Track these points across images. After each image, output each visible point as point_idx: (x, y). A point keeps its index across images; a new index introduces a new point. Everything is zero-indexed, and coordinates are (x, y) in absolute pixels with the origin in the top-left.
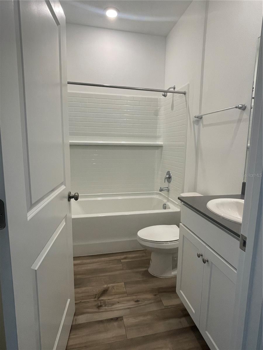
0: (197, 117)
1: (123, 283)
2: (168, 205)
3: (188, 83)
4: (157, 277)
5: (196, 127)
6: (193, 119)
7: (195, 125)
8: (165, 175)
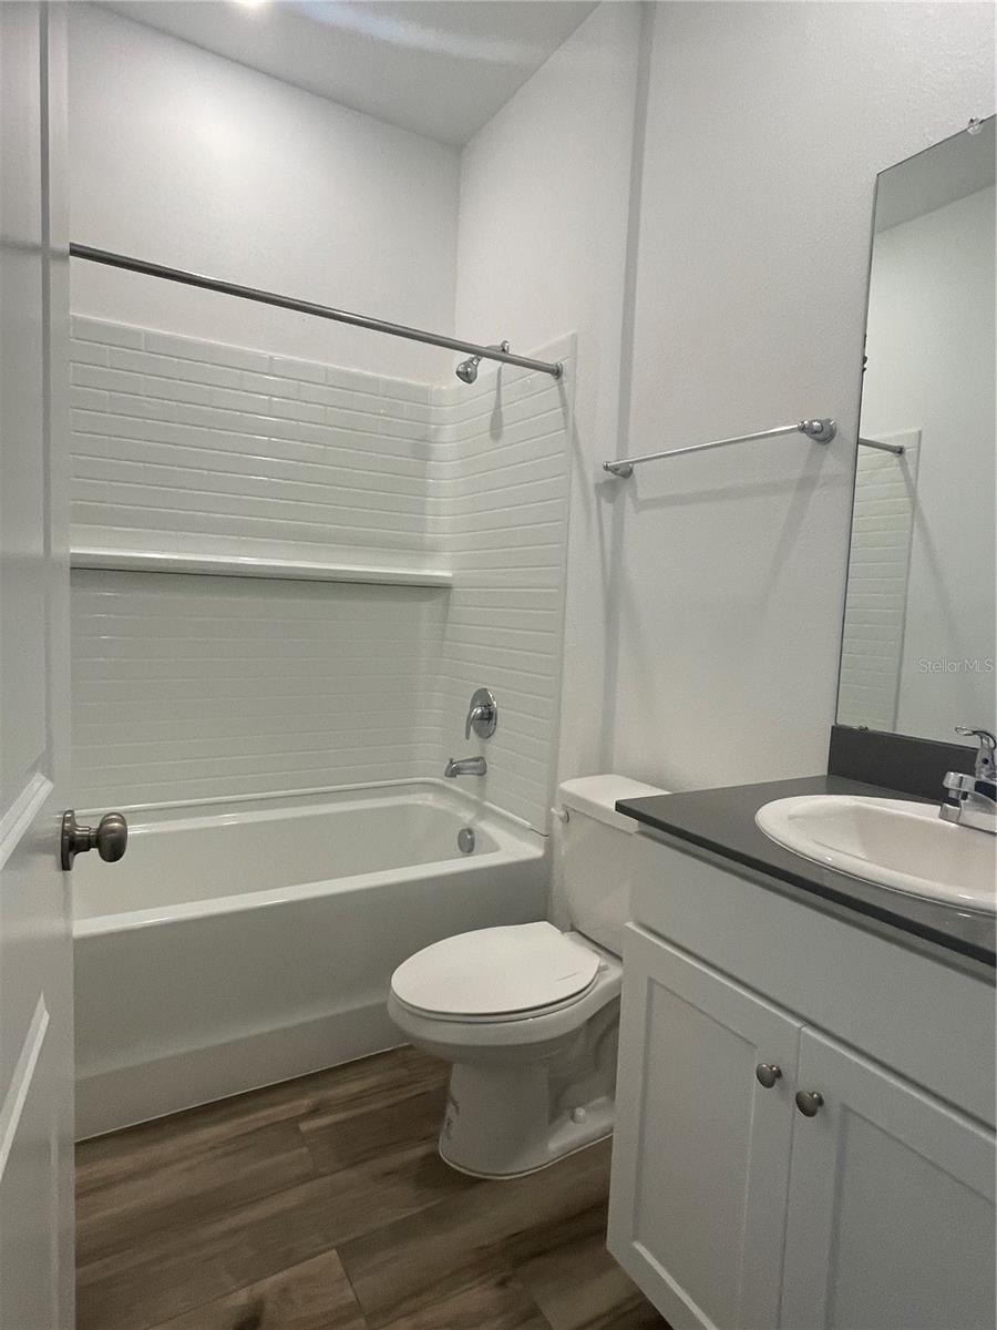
0: (615, 470)
1: (334, 1252)
2: (483, 833)
3: (572, 332)
4: (485, 1180)
5: (607, 508)
6: (594, 474)
7: (603, 501)
8: (465, 709)
